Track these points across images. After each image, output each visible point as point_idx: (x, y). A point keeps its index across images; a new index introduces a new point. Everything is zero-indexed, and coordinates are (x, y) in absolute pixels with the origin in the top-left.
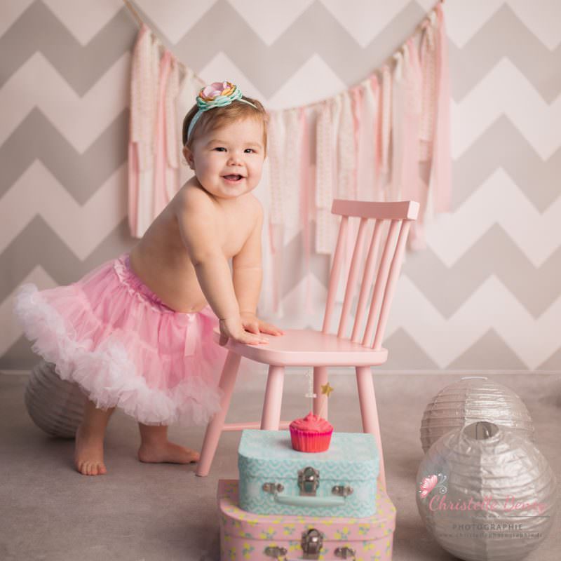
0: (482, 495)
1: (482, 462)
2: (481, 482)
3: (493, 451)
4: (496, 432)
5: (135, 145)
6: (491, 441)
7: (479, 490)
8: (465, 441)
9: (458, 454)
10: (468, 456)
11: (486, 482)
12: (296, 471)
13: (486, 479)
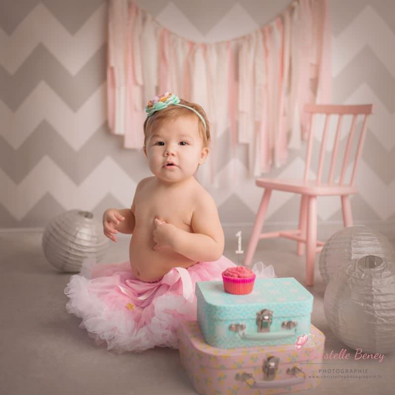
0: (374, 307)
1: (373, 283)
2: (373, 298)
3: (381, 275)
4: (381, 263)
5: (112, 69)
6: (378, 269)
7: (371, 303)
8: (360, 270)
9: (356, 278)
10: (363, 280)
11: (376, 297)
12: (255, 313)
13: (377, 295)
